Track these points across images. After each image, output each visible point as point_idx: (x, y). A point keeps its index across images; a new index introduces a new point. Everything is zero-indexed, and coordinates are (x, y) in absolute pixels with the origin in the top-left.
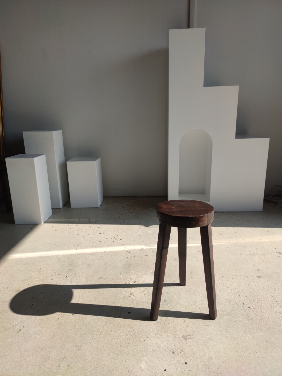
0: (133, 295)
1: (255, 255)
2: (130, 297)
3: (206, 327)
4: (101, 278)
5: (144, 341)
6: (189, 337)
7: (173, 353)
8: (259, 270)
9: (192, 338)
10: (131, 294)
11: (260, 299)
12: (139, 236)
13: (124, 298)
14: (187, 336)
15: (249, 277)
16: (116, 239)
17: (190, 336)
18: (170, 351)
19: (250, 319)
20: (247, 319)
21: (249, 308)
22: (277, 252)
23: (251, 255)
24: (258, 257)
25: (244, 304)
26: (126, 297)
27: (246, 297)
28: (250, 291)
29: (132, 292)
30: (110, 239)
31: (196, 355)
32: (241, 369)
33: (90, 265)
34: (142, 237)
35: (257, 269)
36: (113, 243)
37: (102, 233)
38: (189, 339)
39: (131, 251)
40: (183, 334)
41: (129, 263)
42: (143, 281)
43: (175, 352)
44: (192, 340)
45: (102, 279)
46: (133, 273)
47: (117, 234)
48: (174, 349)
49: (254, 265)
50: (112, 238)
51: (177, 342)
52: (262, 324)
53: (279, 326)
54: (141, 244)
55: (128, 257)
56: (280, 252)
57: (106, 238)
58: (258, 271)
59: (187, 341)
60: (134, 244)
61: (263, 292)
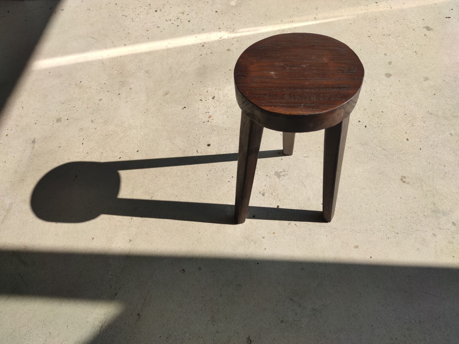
0: (212, 118)
1: (390, 35)
2: (208, 121)
3: (305, 158)
4: (166, 94)
5: (229, 182)
6: (283, 173)
7: (263, 195)
8: (390, 63)
9: (287, 175)
10: (210, 117)
11: (383, 112)
12: (216, 12)
13: (200, 124)
14: (281, 172)
15: (374, 77)
16: (181, 21)
17: (285, 172)
18: (260, 192)
19: (364, 143)
20: (360, 143)
21: (366, 127)
22: (424, 27)
23: (384, 35)
24: (393, 39)
25: (359, 121)
26: (204, 122)
27: (364, 111)
28: (371, 100)
29: (210, 114)
30: (173, 22)
31: (290, 196)
32: (342, 210)
33: (148, 73)
34: (220, 14)
35: (389, 61)
36: (177, 28)
37: (158, 11)
38: (283, 176)
39: (205, 43)
40: (276, 170)
41: (204, 65)
42: (225, 96)
43: (266, 194)
44: (287, 177)
45: (168, 96)
46: (211, 83)
47: (183, 11)
48: (264, 190)
49: (385, 55)
50: (176, 19)
51: (269, 180)
52: (378, 150)
53: (400, 152)
54: (219, 28)
55: (201, 55)
56: (428, 25)
57: (167, 20)
58: (389, 65)
59: (281, 179)
60: (210, 31)
61: (389, 100)
